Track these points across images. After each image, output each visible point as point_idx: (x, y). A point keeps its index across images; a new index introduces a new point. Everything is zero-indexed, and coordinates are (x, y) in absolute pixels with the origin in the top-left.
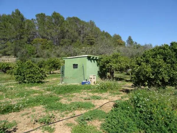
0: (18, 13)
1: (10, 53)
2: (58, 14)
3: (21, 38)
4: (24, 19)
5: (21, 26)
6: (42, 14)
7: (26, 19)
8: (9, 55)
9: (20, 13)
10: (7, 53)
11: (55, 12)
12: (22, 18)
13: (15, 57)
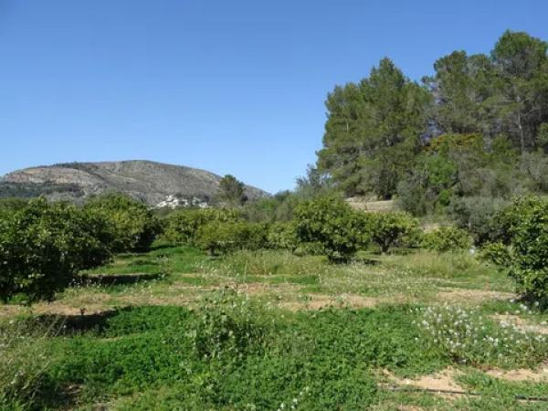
0: (388, 68)
1: (365, 189)
2: (521, 34)
3: (396, 141)
4: (403, 81)
5: (397, 106)
6: (455, 55)
7: (409, 80)
8: (362, 193)
9: (391, 66)
10: (359, 188)
11: (508, 32)
12: (400, 81)
13: (379, 200)
